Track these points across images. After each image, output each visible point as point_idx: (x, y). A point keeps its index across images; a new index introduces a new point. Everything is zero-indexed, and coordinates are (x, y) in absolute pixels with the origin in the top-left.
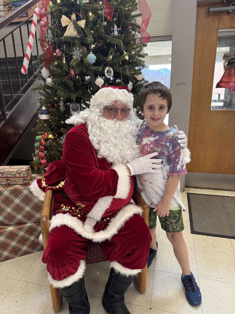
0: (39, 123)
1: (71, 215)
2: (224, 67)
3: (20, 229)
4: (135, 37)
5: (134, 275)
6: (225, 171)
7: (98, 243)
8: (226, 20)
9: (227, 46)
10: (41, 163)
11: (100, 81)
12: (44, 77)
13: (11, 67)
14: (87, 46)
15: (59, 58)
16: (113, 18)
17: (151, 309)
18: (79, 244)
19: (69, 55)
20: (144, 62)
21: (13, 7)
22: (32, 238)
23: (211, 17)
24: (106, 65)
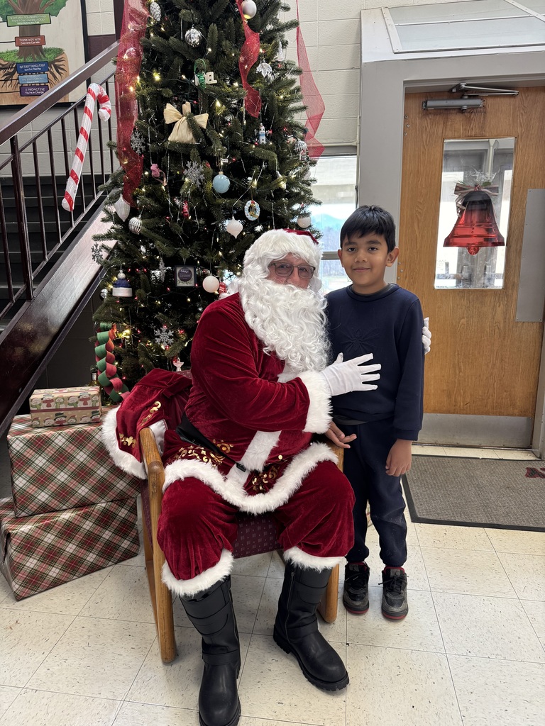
2: (458, 207)
4: (296, 149)
6: (467, 408)
8: (457, 124)
9: (461, 171)
10: (111, 386)
11: (235, 225)
12: (120, 216)
14: (213, 161)
17: (348, 644)
19: (175, 177)
20: (312, 194)
21: (16, 75)
23: (430, 117)
24: (247, 197)
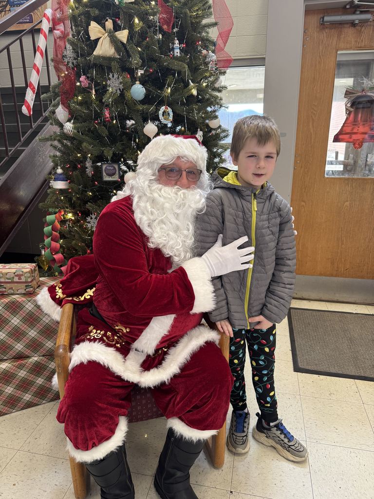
0: (51, 195)
1: (105, 345)
2: (347, 109)
3: (21, 367)
4: (208, 60)
5: (205, 438)
6: (346, 273)
7: (149, 388)
8: (349, 36)
9: (351, 77)
10: (54, 260)
11: (150, 128)
12: (60, 120)
13: (5, 104)
14: (131, 72)
15: (85, 91)
16: (173, 28)
17: (231, 492)
18: (118, 391)
19: (101, 86)
20: (221, 99)
21: (8, 7)
22: (40, 381)
23: (327, 31)
24: (161, 103)
